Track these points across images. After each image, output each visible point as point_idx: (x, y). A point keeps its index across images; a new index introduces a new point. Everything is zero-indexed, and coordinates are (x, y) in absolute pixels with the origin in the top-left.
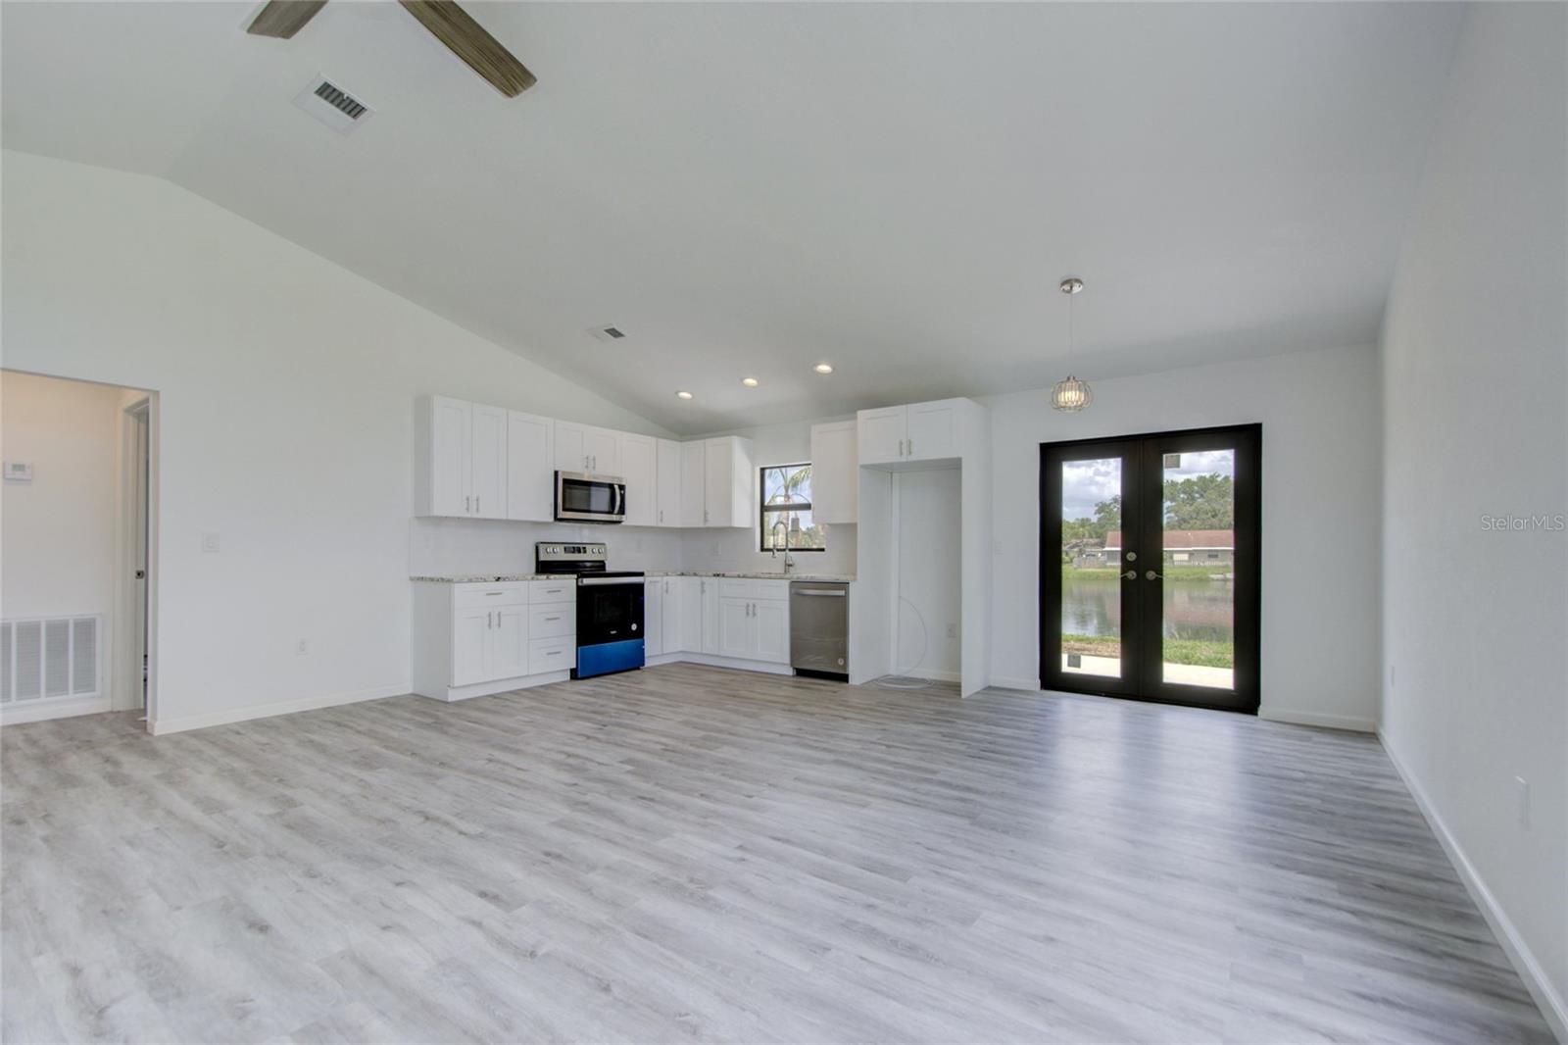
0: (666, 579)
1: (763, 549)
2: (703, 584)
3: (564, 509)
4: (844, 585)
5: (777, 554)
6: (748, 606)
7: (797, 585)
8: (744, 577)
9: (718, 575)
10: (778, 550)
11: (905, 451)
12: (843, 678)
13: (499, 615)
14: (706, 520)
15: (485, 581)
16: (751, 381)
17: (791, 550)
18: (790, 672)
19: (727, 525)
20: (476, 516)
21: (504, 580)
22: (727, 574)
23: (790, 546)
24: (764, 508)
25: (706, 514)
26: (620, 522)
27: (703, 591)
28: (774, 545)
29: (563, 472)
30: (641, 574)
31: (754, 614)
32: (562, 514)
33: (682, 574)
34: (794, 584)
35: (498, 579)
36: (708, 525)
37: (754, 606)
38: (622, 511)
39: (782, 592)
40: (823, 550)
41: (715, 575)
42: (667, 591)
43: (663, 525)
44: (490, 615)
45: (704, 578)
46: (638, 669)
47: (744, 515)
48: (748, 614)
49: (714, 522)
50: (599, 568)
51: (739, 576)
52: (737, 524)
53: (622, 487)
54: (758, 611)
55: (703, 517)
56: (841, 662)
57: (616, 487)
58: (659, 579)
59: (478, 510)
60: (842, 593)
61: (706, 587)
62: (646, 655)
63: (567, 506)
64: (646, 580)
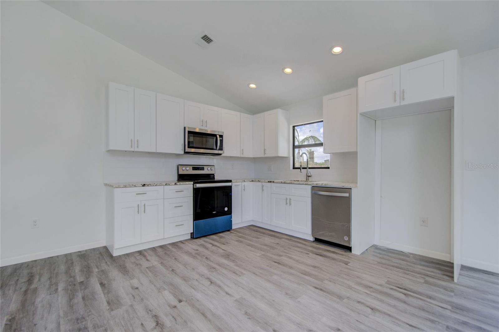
0: (244, 183)
1: (294, 168)
2: (263, 186)
3: (189, 147)
4: (349, 190)
5: (302, 170)
6: (287, 199)
7: (315, 189)
8: (285, 183)
9: (271, 182)
10: (303, 168)
11: (398, 98)
12: (349, 249)
13: (145, 205)
14: (265, 153)
15: (135, 186)
16: (288, 70)
17: (310, 168)
18: (312, 239)
19: (276, 155)
20: (136, 150)
21: (148, 185)
22: (275, 181)
23: (310, 166)
24: (294, 147)
25: (265, 150)
26: (221, 154)
27: (263, 190)
28: (301, 166)
29: (188, 127)
30: (230, 181)
31: (290, 204)
32: (187, 150)
33: (253, 181)
34: (313, 188)
35: (144, 185)
36: (266, 156)
37: (290, 199)
38: (221, 149)
39: (306, 191)
40: (328, 168)
41: (269, 182)
42: (244, 190)
43: (243, 156)
44: (138, 206)
45: (263, 183)
46: (229, 231)
47: (284, 150)
48: (287, 204)
49: (269, 154)
50: (209, 178)
51: (282, 183)
52: (281, 154)
53: (221, 136)
54: (292, 202)
55: (263, 151)
56: (346, 238)
57: (218, 136)
58: (240, 183)
59: (138, 147)
60: (347, 195)
61: (264, 188)
62: (233, 223)
63: (191, 145)
64: (233, 185)
